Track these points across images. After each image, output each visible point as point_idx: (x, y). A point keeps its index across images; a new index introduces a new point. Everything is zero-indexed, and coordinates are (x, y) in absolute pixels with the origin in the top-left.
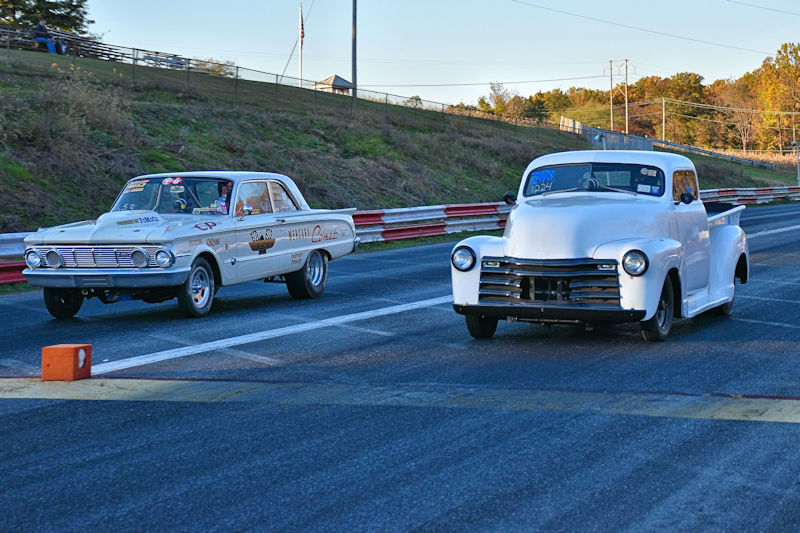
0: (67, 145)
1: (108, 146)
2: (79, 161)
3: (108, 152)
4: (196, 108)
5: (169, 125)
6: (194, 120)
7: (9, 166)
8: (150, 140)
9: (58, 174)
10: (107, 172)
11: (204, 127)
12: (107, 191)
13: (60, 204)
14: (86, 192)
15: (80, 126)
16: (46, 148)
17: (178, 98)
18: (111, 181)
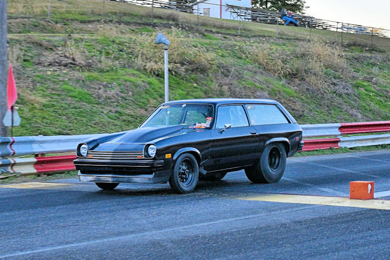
0: (314, 77)
1: (335, 78)
2: (320, 86)
3: (335, 81)
4: (379, 56)
5: (364, 66)
6: (378, 63)
7: (285, 89)
8: (356, 75)
9: (309, 93)
10: (335, 93)
11: (384, 67)
12: (336, 104)
13: (311, 110)
14: (325, 104)
15: (320, 67)
16: (303, 79)
17: (366, 50)
18: (337, 98)
